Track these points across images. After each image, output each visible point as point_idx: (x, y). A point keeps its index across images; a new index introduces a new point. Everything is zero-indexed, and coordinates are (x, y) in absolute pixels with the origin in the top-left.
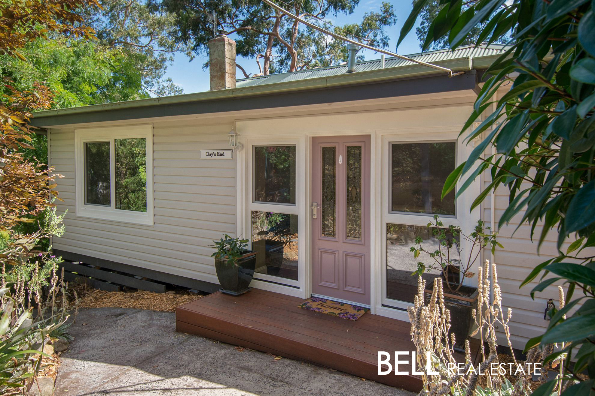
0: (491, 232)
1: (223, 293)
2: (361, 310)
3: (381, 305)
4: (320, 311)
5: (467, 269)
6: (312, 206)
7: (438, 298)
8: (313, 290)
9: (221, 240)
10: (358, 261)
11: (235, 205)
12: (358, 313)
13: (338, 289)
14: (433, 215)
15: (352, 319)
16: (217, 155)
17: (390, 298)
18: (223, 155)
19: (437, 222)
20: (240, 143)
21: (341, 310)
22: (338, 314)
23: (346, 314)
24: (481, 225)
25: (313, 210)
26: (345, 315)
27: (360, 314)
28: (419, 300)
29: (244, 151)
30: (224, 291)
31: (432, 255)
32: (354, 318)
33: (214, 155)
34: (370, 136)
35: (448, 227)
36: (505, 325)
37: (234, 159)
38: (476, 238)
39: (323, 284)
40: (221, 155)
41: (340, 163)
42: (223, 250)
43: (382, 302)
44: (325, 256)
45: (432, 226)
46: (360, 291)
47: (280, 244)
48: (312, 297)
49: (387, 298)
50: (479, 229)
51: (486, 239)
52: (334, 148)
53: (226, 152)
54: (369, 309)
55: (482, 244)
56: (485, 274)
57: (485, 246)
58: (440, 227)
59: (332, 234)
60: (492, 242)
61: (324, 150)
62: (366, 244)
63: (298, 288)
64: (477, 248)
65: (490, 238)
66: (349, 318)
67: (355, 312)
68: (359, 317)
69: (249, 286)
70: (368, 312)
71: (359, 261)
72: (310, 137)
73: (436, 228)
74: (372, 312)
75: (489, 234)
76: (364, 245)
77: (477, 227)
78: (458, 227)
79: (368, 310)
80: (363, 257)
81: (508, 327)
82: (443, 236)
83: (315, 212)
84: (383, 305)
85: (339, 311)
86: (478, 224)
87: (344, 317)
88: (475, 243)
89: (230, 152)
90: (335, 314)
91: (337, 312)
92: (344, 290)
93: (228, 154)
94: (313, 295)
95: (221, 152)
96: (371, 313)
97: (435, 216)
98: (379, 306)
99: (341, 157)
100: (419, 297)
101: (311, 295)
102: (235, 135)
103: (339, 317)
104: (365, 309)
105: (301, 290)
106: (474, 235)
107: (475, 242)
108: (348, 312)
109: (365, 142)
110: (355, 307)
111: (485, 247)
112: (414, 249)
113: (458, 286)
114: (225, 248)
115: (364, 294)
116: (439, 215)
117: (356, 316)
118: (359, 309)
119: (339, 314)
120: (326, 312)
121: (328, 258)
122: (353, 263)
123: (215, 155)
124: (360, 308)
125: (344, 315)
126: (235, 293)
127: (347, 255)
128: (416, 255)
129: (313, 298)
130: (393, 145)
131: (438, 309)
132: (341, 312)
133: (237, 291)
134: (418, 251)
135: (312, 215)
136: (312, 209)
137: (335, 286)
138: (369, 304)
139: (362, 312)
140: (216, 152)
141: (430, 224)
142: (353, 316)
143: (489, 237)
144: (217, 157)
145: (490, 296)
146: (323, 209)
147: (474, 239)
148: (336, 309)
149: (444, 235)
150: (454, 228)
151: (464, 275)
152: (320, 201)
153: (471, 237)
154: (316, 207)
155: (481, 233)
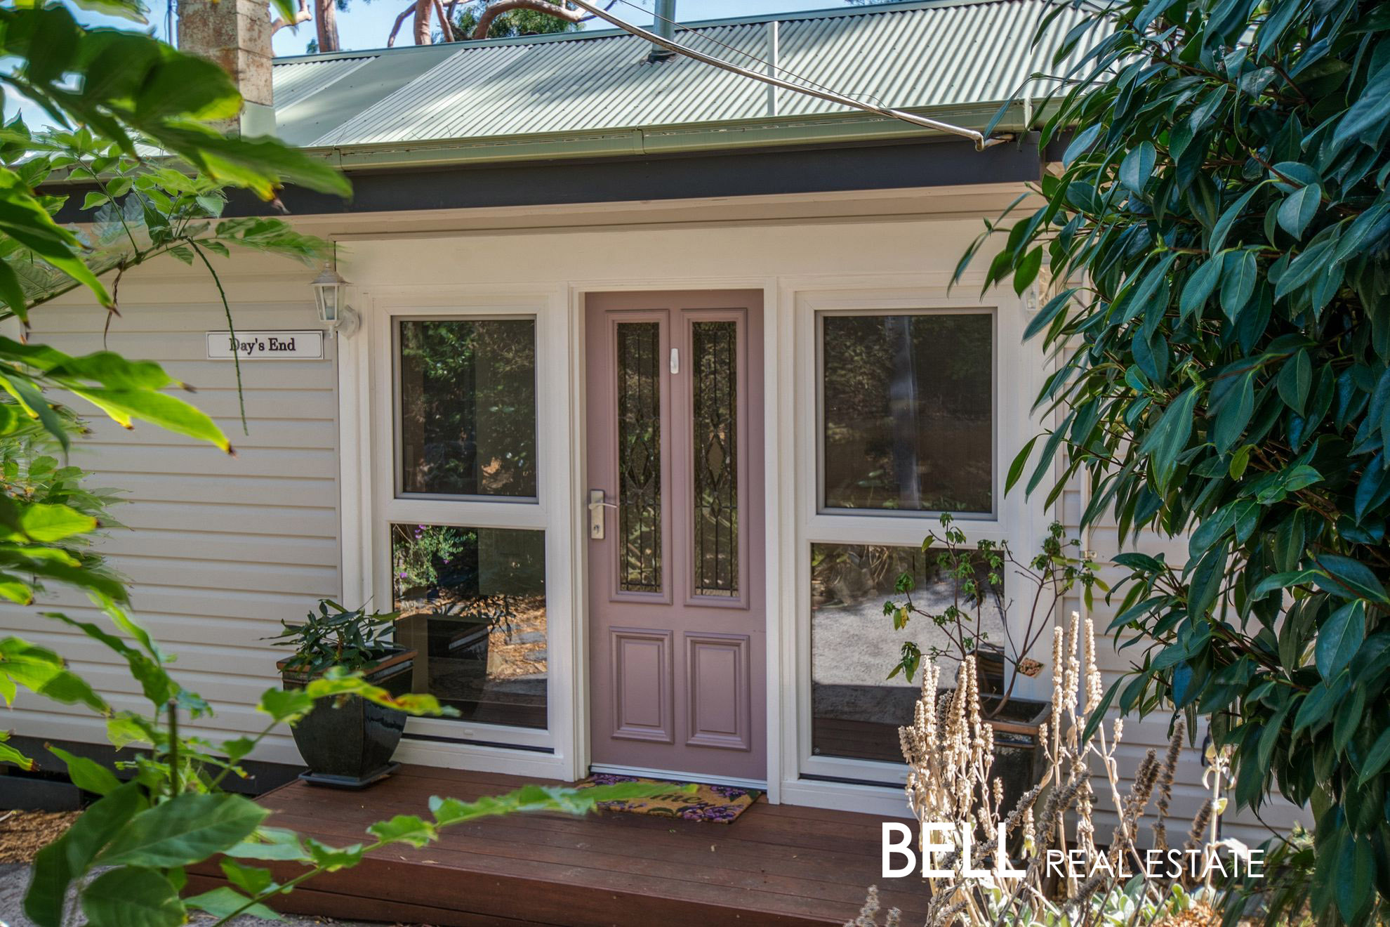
0: (1081, 553)
1: (312, 784)
2: (740, 795)
3: (796, 776)
4: (626, 807)
5: (1024, 653)
6: (589, 500)
7: (968, 702)
8: (596, 753)
9: (311, 616)
10: (727, 656)
11: (335, 509)
12: (733, 803)
13: (672, 743)
14: (940, 514)
15: (720, 820)
16: (267, 346)
17: (821, 754)
18: (291, 346)
19: (949, 534)
20: (349, 309)
21: (685, 801)
22: (679, 810)
23: (702, 809)
24: (1059, 536)
25: (593, 514)
26: (699, 811)
27: (739, 806)
28: (926, 711)
29: (363, 336)
30: (315, 777)
31: (939, 621)
32: (724, 817)
33: (256, 346)
34: (759, 293)
35: (976, 547)
36: (1108, 758)
37: (330, 361)
38: (1046, 571)
39: (626, 731)
40: (283, 347)
41: (675, 371)
42: (320, 646)
43: (799, 766)
44: (630, 648)
45: (935, 544)
46: (737, 742)
47: (479, 626)
48: (591, 774)
49: (813, 754)
50: (1052, 548)
51: (1070, 573)
52: (656, 326)
53: (299, 338)
54: (764, 793)
55: (1060, 586)
56: (1070, 645)
57: (1066, 589)
58: (958, 546)
59: (652, 583)
60: (1083, 579)
61: (624, 330)
62: (754, 607)
63: (551, 751)
64: (1048, 595)
65: (1079, 567)
66: (711, 818)
67: (725, 802)
68: (737, 812)
69: (392, 759)
70: (761, 800)
71: (731, 656)
72: (580, 293)
73: (946, 550)
74: (773, 799)
75: (1076, 557)
76: (747, 608)
77: (1047, 542)
78: (1003, 542)
79: (758, 796)
80: (743, 645)
81: (1114, 762)
82: (966, 569)
83: (598, 520)
84: (802, 776)
85: (681, 804)
86: (1050, 534)
87: (695, 816)
88: (1043, 584)
89: (316, 337)
90: (670, 810)
91: (674, 806)
92: (688, 745)
93: (309, 346)
94: (594, 770)
95: (284, 338)
96: (771, 802)
97: (943, 515)
98: (792, 779)
99: (675, 352)
100: (925, 704)
101: (590, 768)
102: (336, 285)
103: (681, 818)
104: (750, 792)
105: (558, 755)
106: (1041, 563)
107: (1042, 581)
108: (706, 805)
109: (746, 310)
110: (721, 790)
111: (1068, 594)
112: (894, 607)
113: (1001, 700)
114: (322, 641)
115: (748, 751)
116: (953, 515)
117: (729, 812)
118: (735, 793)
119: (683, 810)
120: (644, 810)
121: (641, 658)
122: (716, 665)
123: (262, 347)
124: (737, 792)
125: (694, 812)
126: (356, 782)
127: (697, 642)
128: (899, 623)
129: (595, 777)
130: (826, 319)
131: (966, 729)
132: (685, 805)
133: (361, 773)
134: (903, 613)
135: (589, 528)
136: (589, 512)
137: (661, 734)
138: (763, 776)
139: (746, 800)
140: (264, 338)
141: (929, 539)
142: (722, 811)
143: (1075, 566)
144: (267, 353)
145: (1078, 695)
146: (624, 510)
147: (1041, 574)
148: (669, 801)
149: (968, 566)
150: (992, 548)
151: (1017, 670)
152: (613, 488)
153: (1035, 569)
154: (601, 505)
155: (1058, 556)
